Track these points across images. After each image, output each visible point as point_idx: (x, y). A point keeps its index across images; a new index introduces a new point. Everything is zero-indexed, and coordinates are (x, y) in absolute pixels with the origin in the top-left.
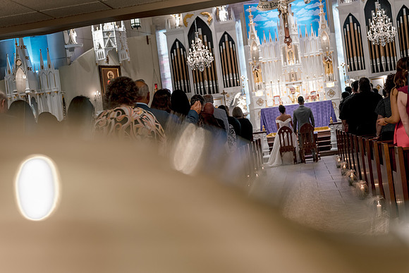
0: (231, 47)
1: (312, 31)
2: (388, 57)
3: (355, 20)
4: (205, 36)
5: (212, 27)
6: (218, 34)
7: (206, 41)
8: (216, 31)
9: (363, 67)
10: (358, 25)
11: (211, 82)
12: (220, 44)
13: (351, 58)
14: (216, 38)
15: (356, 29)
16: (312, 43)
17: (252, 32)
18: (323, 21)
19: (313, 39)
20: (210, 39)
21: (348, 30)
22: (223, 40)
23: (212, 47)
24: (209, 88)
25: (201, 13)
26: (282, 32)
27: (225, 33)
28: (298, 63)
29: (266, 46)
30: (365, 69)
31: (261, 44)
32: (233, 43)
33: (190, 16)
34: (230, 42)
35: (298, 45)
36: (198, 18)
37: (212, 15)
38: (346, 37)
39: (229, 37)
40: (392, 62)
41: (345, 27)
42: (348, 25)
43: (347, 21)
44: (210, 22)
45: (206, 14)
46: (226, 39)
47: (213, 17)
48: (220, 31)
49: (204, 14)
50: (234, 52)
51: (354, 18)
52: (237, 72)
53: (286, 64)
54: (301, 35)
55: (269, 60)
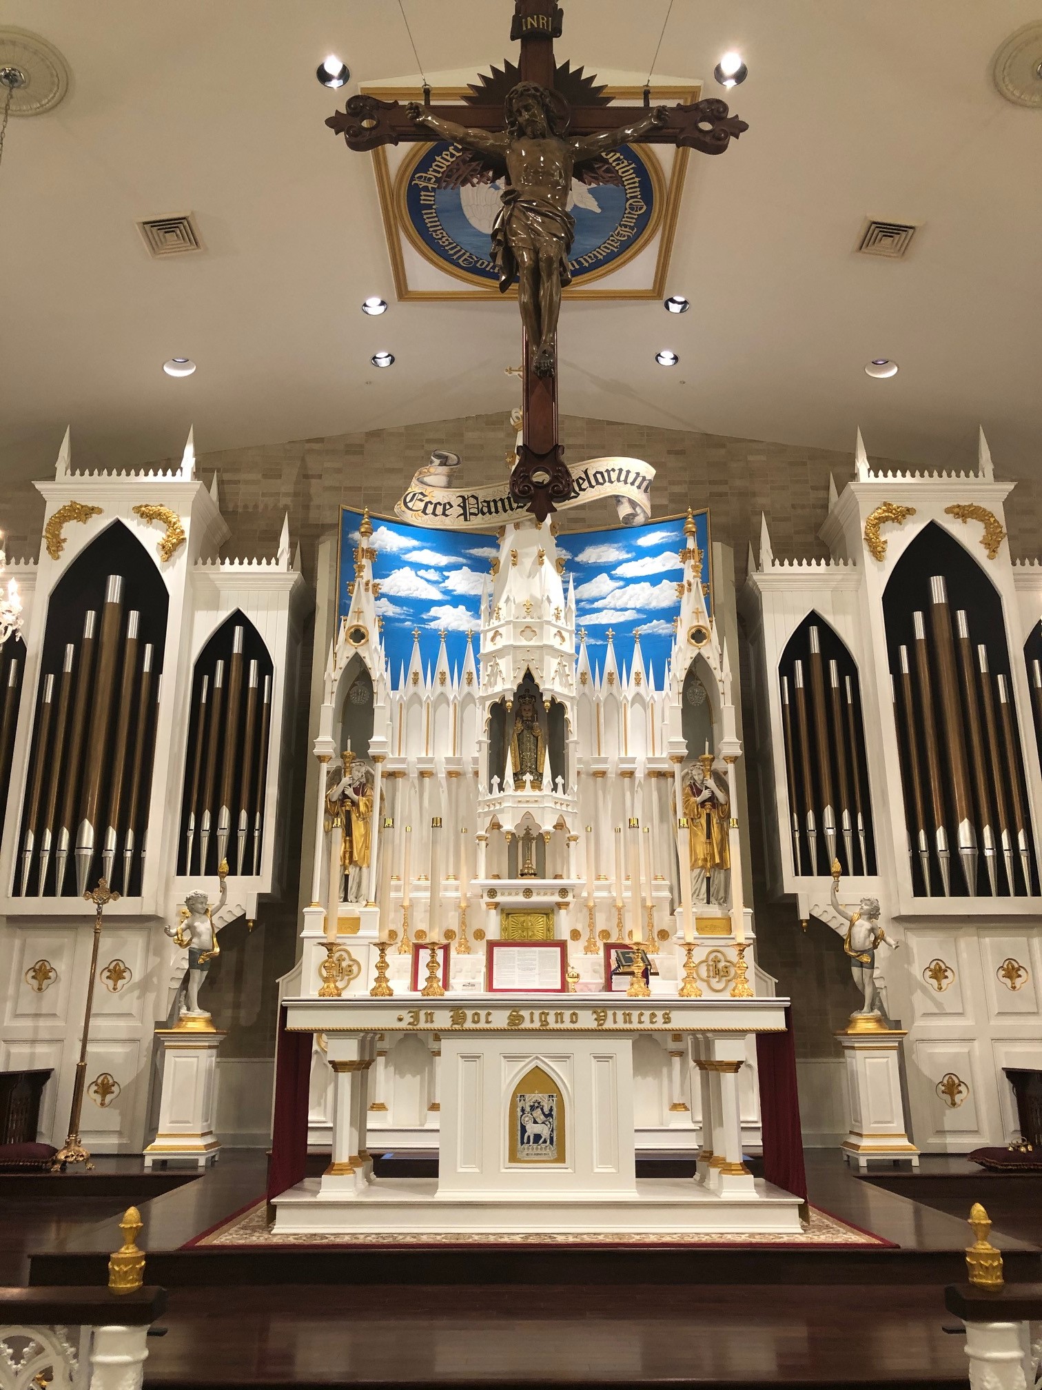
0: (252, 683)
1: (637, 664)
2: (987, 831)
3: (833, 645)
4: (134, 615)
5: (175, 578)
6: (199, 613)
7: (134, 636)
8: (192, 604)
9: (866, 864)
10: (848, 667)
11: (112, 834)
12: (204, 666)
13: (810, 816)
14: (187, 632)
15: (835, 683)
16: (633, 715)
18: (697, 613)
19: (638, 698)
20: (154, 632)
21: (800, 683)
22: (218, 644)
23: (157, 664)
25: (137, 509)
26: (500, 630)
27: (238, 618)
28: (560, 788)
29: (416, 698)
30: (873, 871)
31: (395, 687)
32: (266, 667)
33: (83, 513)
34: (253, 663)
35: (568, 704)
36: (118, 527)
37: (185, 523)
38: (790, 713)
39: (253, 637)
40: (1007, 854)
41: (786, 668)
42: (799, 663)
43: (797, 646)
44: (169, 551)
45: (159, 515)
46: (237, 648)
47: (187, 535)
48: (215, 605)
49: (148, 516)
50: (262, 712)
51: (829, 636)
52: (256, 806)
53: (501, 788)
54: (583, 674)
55: (420, 760)
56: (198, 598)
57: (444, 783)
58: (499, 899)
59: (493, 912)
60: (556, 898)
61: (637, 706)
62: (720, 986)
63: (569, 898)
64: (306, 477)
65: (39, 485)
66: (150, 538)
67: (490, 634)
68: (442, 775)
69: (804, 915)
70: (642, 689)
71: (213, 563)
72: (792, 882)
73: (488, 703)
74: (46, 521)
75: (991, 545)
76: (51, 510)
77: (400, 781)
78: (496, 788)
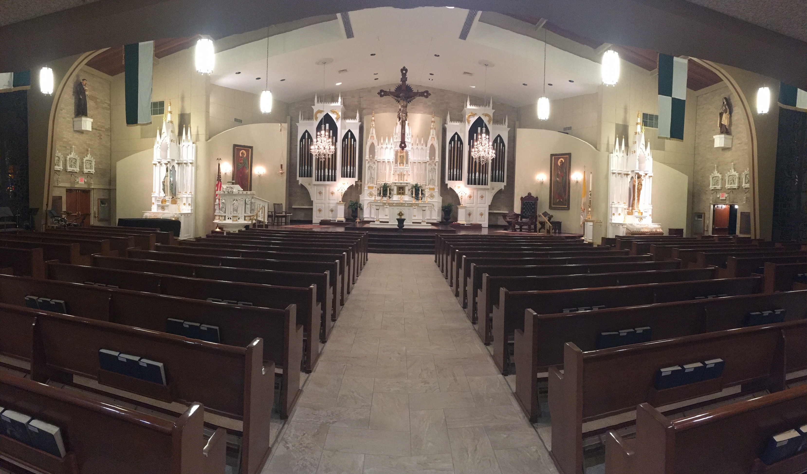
0: (352, 143)
1: (422, 142)
2: (481, 174)
3: (459, 139)
4: (331, 131)
5: (338, 124)
6: (343, 130)
7: (331, 135)
8: (342, 129)
9: (460, 179)
10: (462, 143)
11: (330, 171)
12: (344, 140)
13: (452, 170)
14: (341, 134)
15: (459, 146)
17: (372, 133)
18: (433, 134)
20: (335, 134)
21: (453, 146)
22: (346, 136)
23: (336, 141)
24: (328, 175)
25: (331, 111)
26: (398, 138)
27: (349, 131)
28: (407, 166)
29: (382, 147)
30: (461, 180)
31: (378, 145)
32: (355, 140)
33: (321, 112)
34: (352, 139)
35: (409, 151)
36: (327, 114)
37: (340, 114)
38: (450, 151)
39: (352, 134)
40: (484, 178)
41: (450, 143)
42: (453, 142)
43: (453, 139)
44: (337, 119)
45: (335, 112)
46: (349, 137)
47: (340, 116)
48: (345, 129)
49: (333, 112)
50: (354, 149)
51: (459, 137)
52: (354, 165)
53: (397, 166)
54: (412, 144)
55: (383, 159)
56: (343, 127)
57: (387, 163)
58: (396, 184)
59: (395, 187)
60: (406, 185)
61: (422, 150)
62: (432, 199)
63: (408, 185)
64: (360, 97)
65: (313, 107)
66: (334, 116)
67: (396, 138)
68: (386, 162)
69: (448, 187)
70: (423, 147)
71: (345, 120)
72: (447, 182)
73: (395, 151)
74: (314, 114)
75: (489, 122)
76: (315, 111)
77: (379, 163)
78: (396, 166)
